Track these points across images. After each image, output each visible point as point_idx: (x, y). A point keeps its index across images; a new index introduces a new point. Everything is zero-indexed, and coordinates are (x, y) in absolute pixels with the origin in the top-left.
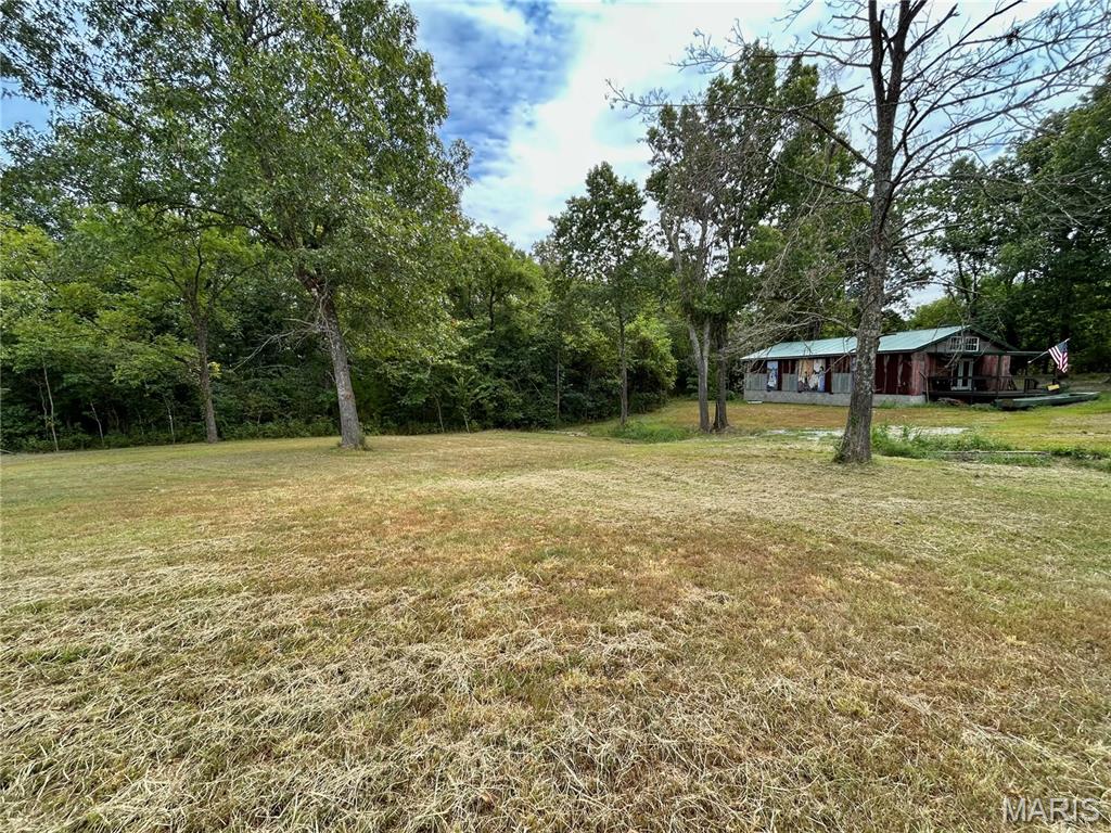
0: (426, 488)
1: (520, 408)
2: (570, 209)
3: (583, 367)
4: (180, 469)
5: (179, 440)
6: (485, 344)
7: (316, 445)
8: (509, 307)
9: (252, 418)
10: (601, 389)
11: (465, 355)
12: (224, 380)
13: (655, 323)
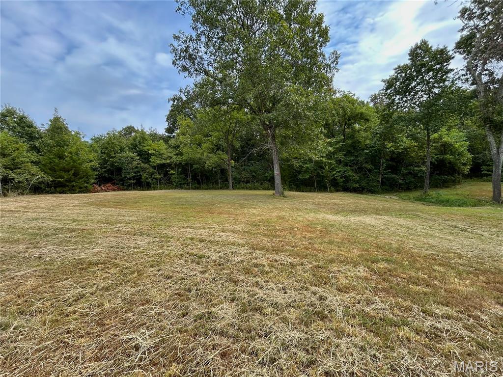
0: (311, 216)
1: (357, 182)
2: (396, 73)
3: (398, 161)
4: (223, 199)
5: (221, 188)
6: (340, 150)
7: (264, 193)
8: (354, 130)
9: (243, 181)
10: (410, 173)
11: (330, 156)
12: (235, 167)
13: (455, 132)
